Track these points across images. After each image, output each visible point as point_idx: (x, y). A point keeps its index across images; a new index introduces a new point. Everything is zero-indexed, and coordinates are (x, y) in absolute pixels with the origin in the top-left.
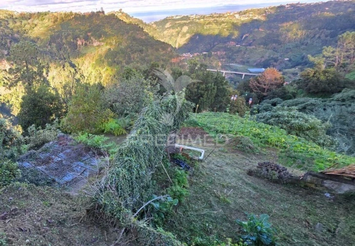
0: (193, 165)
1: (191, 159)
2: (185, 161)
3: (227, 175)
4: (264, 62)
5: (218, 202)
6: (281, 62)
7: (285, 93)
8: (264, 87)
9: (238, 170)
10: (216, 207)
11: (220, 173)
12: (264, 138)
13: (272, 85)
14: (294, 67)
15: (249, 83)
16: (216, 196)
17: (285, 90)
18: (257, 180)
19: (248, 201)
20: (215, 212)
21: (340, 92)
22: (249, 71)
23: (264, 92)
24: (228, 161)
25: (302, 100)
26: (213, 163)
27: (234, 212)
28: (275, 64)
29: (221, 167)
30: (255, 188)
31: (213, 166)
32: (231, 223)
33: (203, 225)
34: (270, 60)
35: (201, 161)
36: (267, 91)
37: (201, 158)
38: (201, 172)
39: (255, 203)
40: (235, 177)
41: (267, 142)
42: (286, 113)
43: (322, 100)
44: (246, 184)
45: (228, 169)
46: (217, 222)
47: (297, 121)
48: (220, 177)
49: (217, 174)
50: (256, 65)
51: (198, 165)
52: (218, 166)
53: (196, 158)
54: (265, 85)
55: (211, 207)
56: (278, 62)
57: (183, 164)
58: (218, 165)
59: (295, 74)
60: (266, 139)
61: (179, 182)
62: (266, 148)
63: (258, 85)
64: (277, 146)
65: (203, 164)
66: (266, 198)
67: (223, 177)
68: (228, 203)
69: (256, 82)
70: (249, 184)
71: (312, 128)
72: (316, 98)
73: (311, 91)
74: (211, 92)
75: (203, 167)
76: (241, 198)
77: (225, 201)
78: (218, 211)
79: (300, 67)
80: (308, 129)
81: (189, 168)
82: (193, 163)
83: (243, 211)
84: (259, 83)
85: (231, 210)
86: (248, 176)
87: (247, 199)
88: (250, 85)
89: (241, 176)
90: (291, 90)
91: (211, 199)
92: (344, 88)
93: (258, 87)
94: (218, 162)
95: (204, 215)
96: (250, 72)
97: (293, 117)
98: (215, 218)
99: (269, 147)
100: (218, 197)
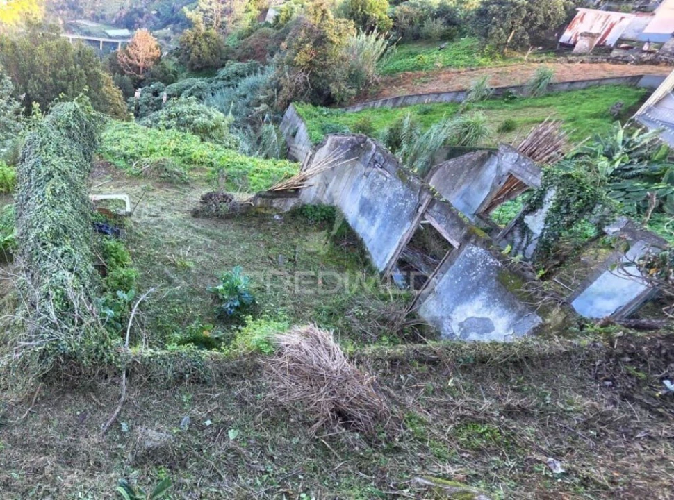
0: (121, 226)
1: (116, 216)
2: (107, 221)
3: (170, 226)
4: (125, 17)
5: (177, 271)
6: (148, 18)
7: (166, 74)
8: (139, 64)
9: (179, 215)
10: (176, 280)
11: (159, 226)
12: (184, 154)
13: (147, 59)
14: (164, 26)
15: (117, 58)
16: (170, 264)
17: (165, 67)
18: (206, 221)
19: (208, 256)
20: (178, 288)
21: (223, 66)
22: (106, 33)
23: (138, 72)
24: (161, 204)
25: (186, 82)
26: (145, 214)
27: (198, 278)
28: (141, 20)
29: (157, 216)
30: (209, 235)
31: (146, 217)
32: (200, 294)
33: (172, 312)
34: (132, 13)
35: (129, 214)
36: (143, 72)
37: (128, 209)
38: (136, 234)
39: (215, 256)
40: (180, 226)
41: (190, 161)
42: (184, 108)
43: (208, 80)
44: (197, 231)
45: (167, 216)
46: (185, 301)
47: (200, 119)
48: (163, 233)
49: (157, 229)
50: (116, 22)
51: (129, 222)
52: (154, 216)
53: (122, 212)
54: (139, 61)
55: (170, 282)
56: (145, 18)
57: (107, 228)
58: (153, 213)
59: (167, 39)
60: (188, 156)
61: (117, 261)
62: (191, 169)
63: (130, 61)
64: (202, 163)
65: (133, 218)
66: (223, 244)
67: (166, 231)
68: (189, 268)
69: (126, 57)
70: (200, 231)
71: (217, 127)
72: (201, 79)
73: (195, 67)
74: (78, 82)
75: (135, 223)
76: (199, 254)
77: (184, 266)
78: (181, 285)
79: (171, 26)
80: (213, 129)
81: (118, 231)
82: (120, 221)
83: (207, 272)
84: (130, 57)
85: (194, 276)
86: (195, 219)
87: (206, 254)
88: (119, 62)
89: (187, 222)
90: (170, 65)
91: (166, 270)
92: (227, 59)
93: (131, 65)
94: (150, 209)
95: (167, 297)
96: (110, 37)
97: (194, 113)
98: (182, 295)
99: (195, 168)
100: (174, 264)
